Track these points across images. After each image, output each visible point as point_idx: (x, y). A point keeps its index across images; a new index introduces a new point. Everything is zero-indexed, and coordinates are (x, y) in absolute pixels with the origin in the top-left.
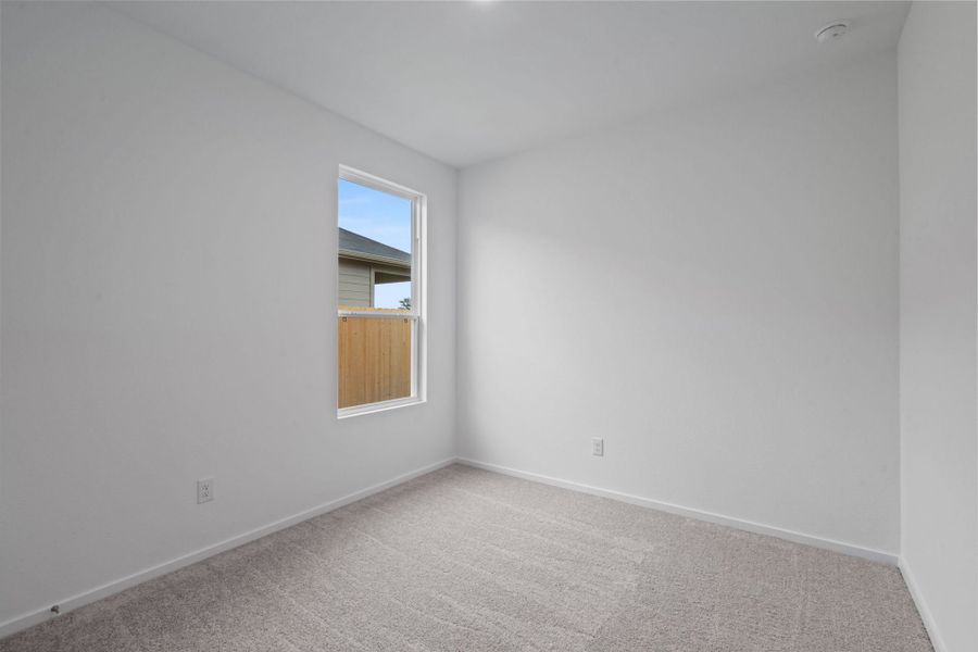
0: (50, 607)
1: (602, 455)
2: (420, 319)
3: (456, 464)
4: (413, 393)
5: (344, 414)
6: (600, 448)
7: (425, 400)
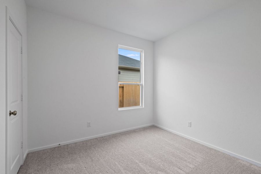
0: (59, 144)
1: (191, 127)
2: (142, 85)
3: (153, 126)
4: (141, 105)
5: (120, 109)
6: (190, 124)
7: (144, 107)
